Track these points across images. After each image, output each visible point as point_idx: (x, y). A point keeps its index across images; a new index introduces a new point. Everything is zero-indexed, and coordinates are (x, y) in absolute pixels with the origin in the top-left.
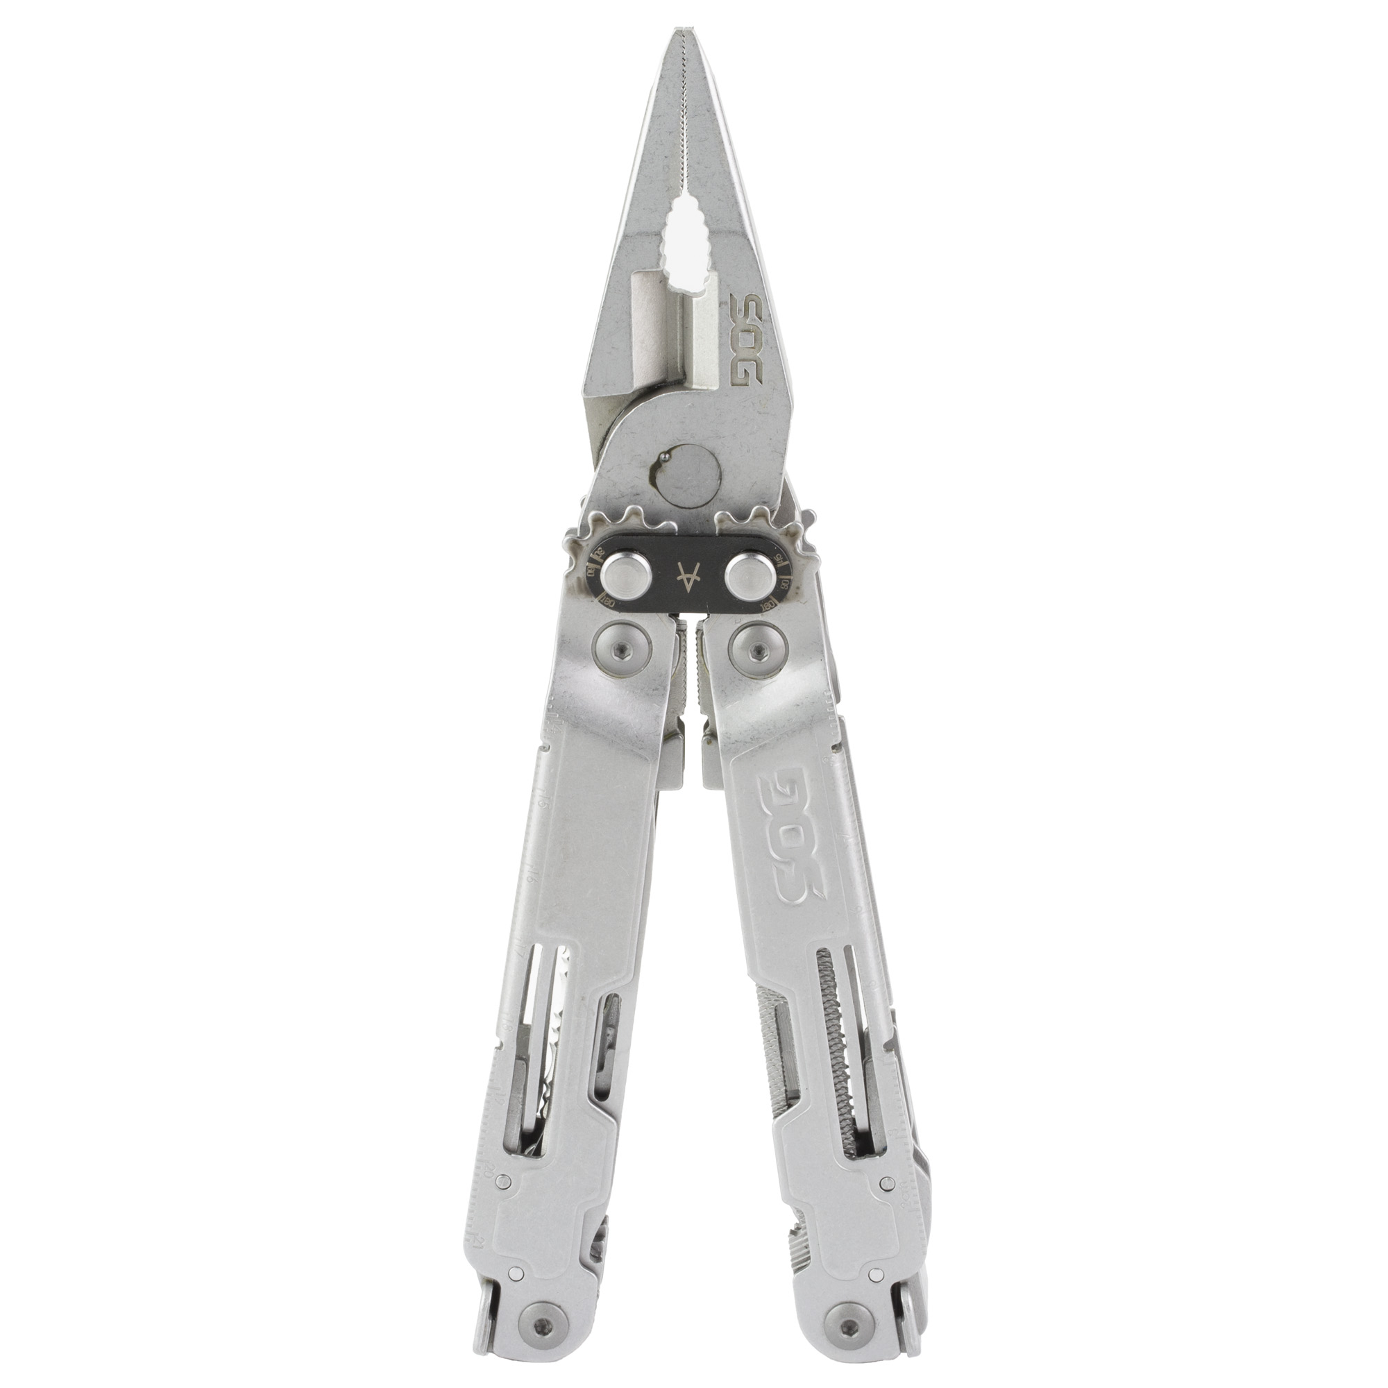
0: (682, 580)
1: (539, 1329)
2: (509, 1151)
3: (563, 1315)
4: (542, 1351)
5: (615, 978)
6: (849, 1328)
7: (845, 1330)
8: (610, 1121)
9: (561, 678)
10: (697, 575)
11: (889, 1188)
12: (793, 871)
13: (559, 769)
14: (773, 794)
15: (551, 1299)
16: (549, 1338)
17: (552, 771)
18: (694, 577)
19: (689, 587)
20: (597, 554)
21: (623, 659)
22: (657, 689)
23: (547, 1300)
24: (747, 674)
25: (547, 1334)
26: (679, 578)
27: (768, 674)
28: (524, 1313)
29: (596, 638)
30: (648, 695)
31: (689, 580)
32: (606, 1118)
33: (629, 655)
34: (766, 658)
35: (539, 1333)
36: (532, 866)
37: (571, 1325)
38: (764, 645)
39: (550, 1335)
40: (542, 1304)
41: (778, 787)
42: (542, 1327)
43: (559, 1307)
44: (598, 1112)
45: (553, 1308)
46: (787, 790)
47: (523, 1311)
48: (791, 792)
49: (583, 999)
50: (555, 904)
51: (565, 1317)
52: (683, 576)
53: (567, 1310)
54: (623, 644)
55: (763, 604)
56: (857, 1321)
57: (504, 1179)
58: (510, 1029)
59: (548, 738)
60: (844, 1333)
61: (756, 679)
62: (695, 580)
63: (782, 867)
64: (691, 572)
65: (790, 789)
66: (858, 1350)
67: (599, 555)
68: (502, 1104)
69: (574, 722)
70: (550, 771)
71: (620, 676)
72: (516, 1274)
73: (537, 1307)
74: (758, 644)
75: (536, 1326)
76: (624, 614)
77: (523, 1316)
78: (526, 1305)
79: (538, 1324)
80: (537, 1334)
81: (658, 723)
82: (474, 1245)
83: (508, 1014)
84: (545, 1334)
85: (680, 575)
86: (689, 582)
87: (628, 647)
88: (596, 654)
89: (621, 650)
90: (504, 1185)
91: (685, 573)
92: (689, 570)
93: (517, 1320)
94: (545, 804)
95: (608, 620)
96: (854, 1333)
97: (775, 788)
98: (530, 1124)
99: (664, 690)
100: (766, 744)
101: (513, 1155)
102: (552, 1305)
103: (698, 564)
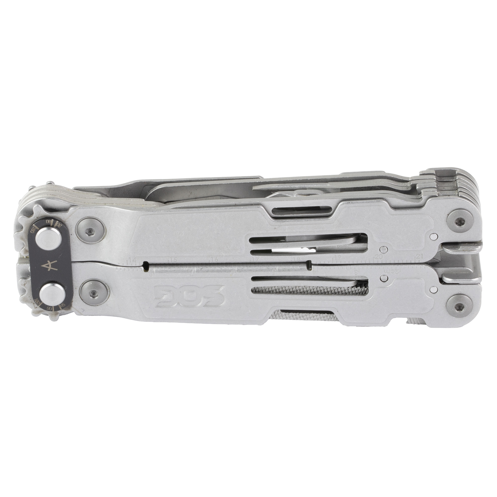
0: (48, 263)
10: (51, 269)
11: (387, 278)
18: (50, 268)
19: (44, 266)
20: (58, 224)
26: (48, 261)
31: (48, 266)
52: (49, 263)
55: (38, 299)
67: (58, 225)
85: (50, 262)
86: (47, 266)
91: (51, 264)
92: (53, 266)
103: (57, 270)
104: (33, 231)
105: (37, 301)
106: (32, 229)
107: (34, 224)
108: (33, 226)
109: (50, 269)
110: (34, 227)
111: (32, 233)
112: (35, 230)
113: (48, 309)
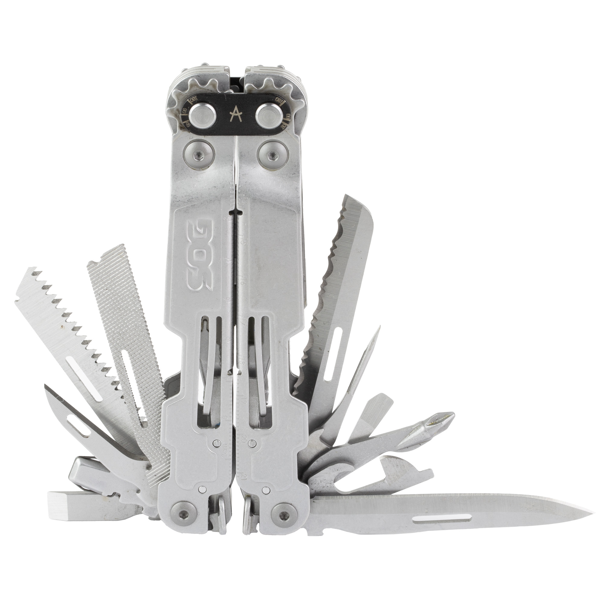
0: (239, 112)
1: (282, 517)
2: (253, 427)
3: (294, 508)
4: (285, 528)
5: (295, 329)
6: (184, 515)
7: (181, 515)
8: (303, 404)
9: (243, 175)
12: (197, 273)
13: (249, 223)
14: (194, 232)
15: (286, 501)
16: (288, 521)
17: (245, 224)
18: (233, 114)
19: (236, 108)
21: (274, 160)
22: (294, 174)
23: (284, 502)
24: (190, 167)
25: (287, 519)
26: (241, 113)
27: (202, 168)
28: (273, 510)
29: (258, 151)
30: (290, 177)
31: (236, 113)
32: (301, 403)
33: (277, 157)
34: (202, 159)
35: (282, 519)
36: (243, 276)
37: (299, 513)
38: (202, 152)
39: (288, 520)
40: (282, 504)
41: (198, 229)
42: (284, 516)
43: (291, 504)
44: (296, 400)
45: (288, 506)
46: (201, 231)
47: (272, 509)
48: (203, 232)
49: (280, 342)
50: (257, 295)
51: (295, 509)
52: (239, 114)
53: (295, 505)
54: (273, 152)
56: (188, 512)
57: (252, 442)
58: (244, 363)
59: (241, 208)
60: (181, 517)
61: (195, 170)
62: (232, 112)
63: (192, 271)
64: (234, 116)
65: (203, 230)
66: (186, 527)
68: (245, 403)
69: (253, 197)
70: (244, 225)
71: (274, 170)
72: (266, 491)
73: (280, 506)
74: (198, 151)
75: (280, 516)
76: (271, 136)
77: (273, 512)
78: (273, 506)
79: (281, 514)
80: (281, 520)
81: (298, 191)
82: (242, 479)
83: (241, 356)
84: (286, 520)
86: (236, 111)
87: (276, 153)
88: (259, 160)
89: (273, 155)
90: (253, 445)
92: (236, 118)
93: (270, 514)
94: (244, 243)
95: (263, 141)
96: (186, 517)
97: (196, 229)
98: (264, 411)
99: (298, 173)
100: (195, 205)
101: (255, 429)
102: (287, 504)
103: (231, 121)
104: (278, 100)
105: (194, 98)
106: (280, 99)
107: (285, 101)
108: (284, 101)
109: (231, 114)
110: (282, 102)
111: (276, 99)
112: (279, 102)
113: (184, 109)
